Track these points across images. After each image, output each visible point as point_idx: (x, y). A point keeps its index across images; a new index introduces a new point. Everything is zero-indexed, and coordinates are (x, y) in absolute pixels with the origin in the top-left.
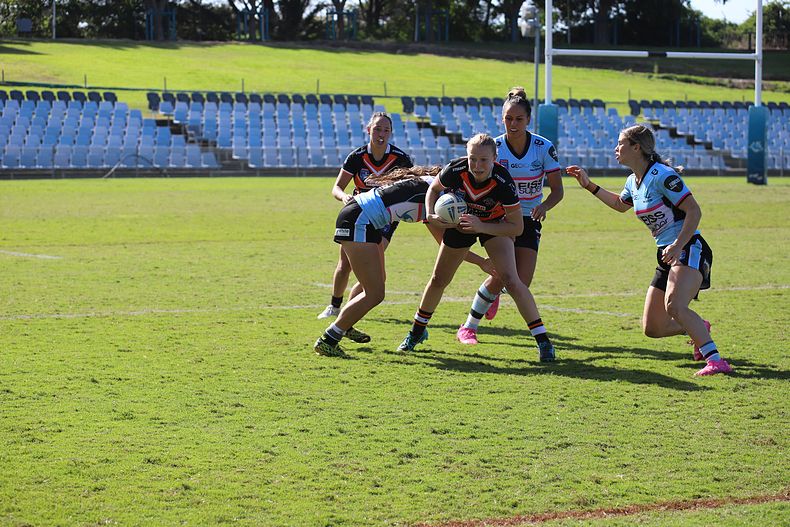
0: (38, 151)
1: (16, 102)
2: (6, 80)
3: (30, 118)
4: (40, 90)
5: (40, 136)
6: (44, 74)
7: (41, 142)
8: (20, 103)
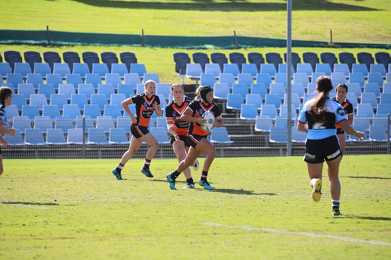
0: (371, 122)
1: (346, 66)
2: (334, 41)
3: (362, 84)
4: (373, 52)
5: (374, 105)
6: (378, 33)
7: (375, 111)
8: (350, 68)
